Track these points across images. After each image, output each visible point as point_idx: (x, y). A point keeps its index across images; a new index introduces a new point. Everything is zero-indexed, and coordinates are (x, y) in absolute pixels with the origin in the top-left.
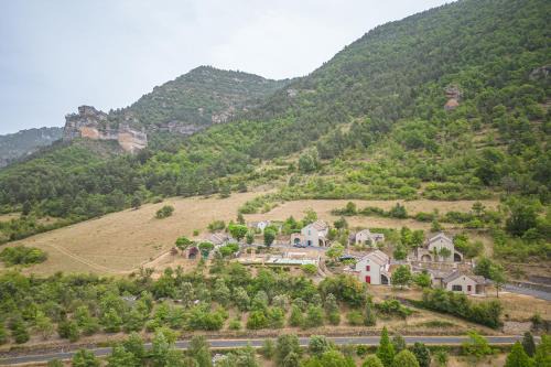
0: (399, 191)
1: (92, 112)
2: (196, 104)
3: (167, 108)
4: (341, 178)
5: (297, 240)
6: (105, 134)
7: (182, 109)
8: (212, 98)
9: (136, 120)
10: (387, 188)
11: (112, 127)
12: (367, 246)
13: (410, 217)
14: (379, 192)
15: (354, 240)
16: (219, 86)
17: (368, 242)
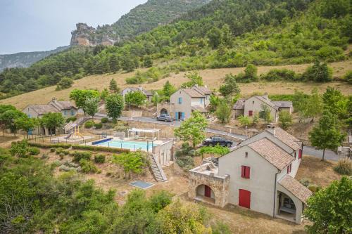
0: (318, 52)
1: (85, 28)
2: (156, 20)
3: (138, 24)
4: (249, 49)
5: (164, 111)
6: (94, 43)
7: (146, 24)
8: (168, 16)
9: (114, 33)
10: (302, 50)
11: (98, 38)
12: (261, 121)
13: (336, 79)
14: (291, 55)
15: (242, 111)
16: (175, 7)
17: (263, 115)
